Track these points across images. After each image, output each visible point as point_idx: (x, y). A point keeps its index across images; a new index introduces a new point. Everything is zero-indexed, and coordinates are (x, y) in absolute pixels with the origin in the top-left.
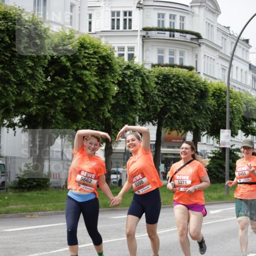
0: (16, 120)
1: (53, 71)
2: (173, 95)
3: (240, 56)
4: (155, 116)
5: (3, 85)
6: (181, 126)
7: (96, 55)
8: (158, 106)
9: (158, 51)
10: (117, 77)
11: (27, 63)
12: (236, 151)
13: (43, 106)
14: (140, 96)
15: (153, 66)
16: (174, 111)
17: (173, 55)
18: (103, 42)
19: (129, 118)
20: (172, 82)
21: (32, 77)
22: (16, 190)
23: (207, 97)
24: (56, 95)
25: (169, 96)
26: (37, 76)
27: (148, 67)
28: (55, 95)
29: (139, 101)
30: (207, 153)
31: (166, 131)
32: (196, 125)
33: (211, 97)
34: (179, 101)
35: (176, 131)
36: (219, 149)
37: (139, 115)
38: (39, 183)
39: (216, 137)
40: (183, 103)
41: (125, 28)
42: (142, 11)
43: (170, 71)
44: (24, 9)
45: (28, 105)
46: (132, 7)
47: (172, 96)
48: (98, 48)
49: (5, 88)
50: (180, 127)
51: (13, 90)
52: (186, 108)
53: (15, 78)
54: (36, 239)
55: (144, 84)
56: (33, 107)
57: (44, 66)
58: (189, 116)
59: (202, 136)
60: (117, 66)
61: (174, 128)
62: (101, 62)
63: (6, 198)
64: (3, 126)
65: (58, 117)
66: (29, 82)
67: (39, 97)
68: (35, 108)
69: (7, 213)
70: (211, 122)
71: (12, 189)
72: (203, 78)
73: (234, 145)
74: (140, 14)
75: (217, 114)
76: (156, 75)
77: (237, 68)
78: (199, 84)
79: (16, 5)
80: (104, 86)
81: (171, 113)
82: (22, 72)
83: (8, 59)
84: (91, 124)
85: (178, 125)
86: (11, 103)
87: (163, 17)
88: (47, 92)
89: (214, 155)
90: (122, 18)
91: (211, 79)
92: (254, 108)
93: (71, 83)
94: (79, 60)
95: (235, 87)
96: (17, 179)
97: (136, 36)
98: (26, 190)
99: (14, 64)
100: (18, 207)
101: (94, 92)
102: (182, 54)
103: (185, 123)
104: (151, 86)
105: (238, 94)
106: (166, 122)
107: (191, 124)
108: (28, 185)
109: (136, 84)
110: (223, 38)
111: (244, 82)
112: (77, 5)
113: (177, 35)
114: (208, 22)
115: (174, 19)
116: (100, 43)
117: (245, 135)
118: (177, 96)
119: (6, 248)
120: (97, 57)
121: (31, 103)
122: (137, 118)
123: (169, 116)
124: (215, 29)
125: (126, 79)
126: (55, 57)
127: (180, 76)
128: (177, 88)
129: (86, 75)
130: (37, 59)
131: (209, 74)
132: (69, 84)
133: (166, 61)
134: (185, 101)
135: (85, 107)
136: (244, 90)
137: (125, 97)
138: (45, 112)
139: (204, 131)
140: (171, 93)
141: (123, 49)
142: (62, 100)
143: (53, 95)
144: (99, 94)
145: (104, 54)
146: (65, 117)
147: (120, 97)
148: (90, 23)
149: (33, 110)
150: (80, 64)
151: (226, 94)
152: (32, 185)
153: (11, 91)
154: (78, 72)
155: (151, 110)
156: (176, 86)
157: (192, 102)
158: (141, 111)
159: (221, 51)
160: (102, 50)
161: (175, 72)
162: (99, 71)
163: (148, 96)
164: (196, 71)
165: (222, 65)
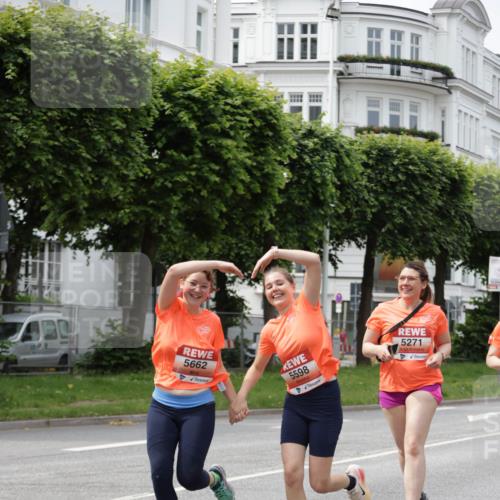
0: (91, 234)
1: (164, 140)
2: (398, 188)
4: (363, 228)
5: (65, 166)
6: (413, 249)
7: (247, 108)
8: (368, 210)
9: (369, 101)
10: (288, 153)
11: (113, 124)
13: (142, 208)
14: (334, 190)
15: (359, 131)
16: (399, 220)
17: (398, 110)
18: (262, 84)
19: (312, 234)
20: (395, 163)
21: (123, 150)
22: (90, 371)
23: (464, 193)
24: (170, 185)
25: (388, 190)
26: (132, 149)
27: (349, 134)
28: (166, 187)
29: (330, 200)
30: (462, 302)
31: (383, 259)
32: (441, 247)
33: (472, 192)
34: (409, 200)
35: (402, 258)
36: (486, 295)
37: (331, 228)
38: (134, 358)
39: (480, 271)
40: (418, 205)
41: (304, 56)
42: (336, 23)
43: (392, 140)
44: (106, 19)
45: (114, 205)
46: (316, 15)
47: (395, 190)
48: (252, 94)
49: (68, 172)
50: (411, 251)
51: (85, 176)
52: (422, 215)
53: (88, 153)
54: (129, 466)
55: (341, 167)
56: (122, 209)
57: (145, 130)
58: (427, 230)
59: (452, 270)
60: (288, 131)
61: (399, 253)
62: (258, 124)
63: (70, 386)
64: (65, 246)
65: (172, 229)
66: (117, 160)
67: (135, 191)
68: (127, 211)
69: (71, 417)
70: (471, 242)
71: (81, 369)
72: (455, 155)
74: (333, 28)
76: (364, 148)
78: (449, 166)
79: (91, 10)
80: (263, 169)
81: (394, 224)
82: (102, 140)
83: (75, 115)
84: (237, 244)
85: (407, 247)
86: (81, 201)
87: (378, 36)
88: (152, 181)
89: (477, 307)
90: (297, 36)
91: (471, 157)
93: (199, 164)
94: (214, 118)
96: (93, 351)
97: (326, 72)
98: (109, 371)
99: (87, 126)
100: (94, 404)
101: (242, 181)
102: (414, 107)
103: (421, 244)
104: (355, 171)
106: (384, 241)
107: (432, 245)
108: (113, 362)
109: (326, 166)
110: (494, 77)
112: (211, 10)
113: (405, 70)
114: (467, 45)
115: (400, 39)
116: (256, 85)
118: (406, 192)
119: (70, 485)
120: (248, 112)
121: (119, 201)
122: (327, 233)
123: (388, 229)
124: (480, 59)
125: (305, 157)
126: (167, 113)
127: (412, 151)
128: (406, 174)
129: (227, 148)
130: (131, 116)
131: (467, 148)
132: (195, 166)
133: (384, 121)
134: (420, 199)
135: (224, 210)
137: (304, 191)
138: (148, 219)
139: (458, 259)
140: (393, 185)
141: (299, 97)
142: (181, 196)
143: (164, 187)
144: (252, 186)
145: (263, 106)
146: (186, 230)
147: (294, 192)
148: (236, 46)
149: (124, 215)
150: (215, 126)
152: (120, 362)
153: (82, 179)
154: (212, 142)
155: (355, 216)
156: (403, 170)
157: (434, 201)
158: (335, 220)
159: (491, 103)
160: (259, 99)
161: (402, 144)
162: (252, 140)
163: (349, 191)
164: (443, 141)
165: (492, 131)
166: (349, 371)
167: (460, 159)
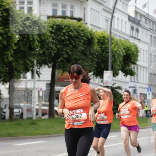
2: (65, 42)
3: (121, 9)
4: (50, 60)
9: (53, 4)
12: (117, 89)
14: (37, 44)
15: (49, 17)
16: (66, 56)
17: (65, 8)
19: (28, 62)
20: (64, 31)
25: (61, 43)
29: (36, 48)
31: (59, 72)
33: (96, 43)
34: (70, 47)
37: (36, 59)
40: (73, 49)
43: (62, 22)
52: (75, 53)
58: (78, 60)
61: (66, 70)
62: (5, 14)
73: (115, 83)
75: (101, 58)
76: (50, 25)
77: (118, 19)
78: (87, 32)
80: (7, 34)
91: (96, 29)
92: (132, 53)
95: (116, 35)
102: (72, 7)
104: (47, 35)
105: (119, 41)
106: (59, 65)
111: (124, 31)
117: (124, 75)
118: (68, 44)
122: (35, 62)
123: (61, 60)
127: (71, 26)
128: (68, 36)
131: (94, 24)
133: (59, 13)
134: (75, 47)
136: (124, 38)
137: (25, 44)
139: (90, 72)
140: (63, 41)
144: (3, 42)
145: (7, 7)
147: (21, 44)
151: (108, 41)
155: (47, 54)
156: (67, 34)
157: (80, 48)
158: (38, 56)
159: (105, 5)
160: (5, 4)
161: (67, 23)
162: (3, 21)
163: (44, 43)
164: (84, 21)
165: (105, 17)
166: (45, 121)
167: (91, 29)
